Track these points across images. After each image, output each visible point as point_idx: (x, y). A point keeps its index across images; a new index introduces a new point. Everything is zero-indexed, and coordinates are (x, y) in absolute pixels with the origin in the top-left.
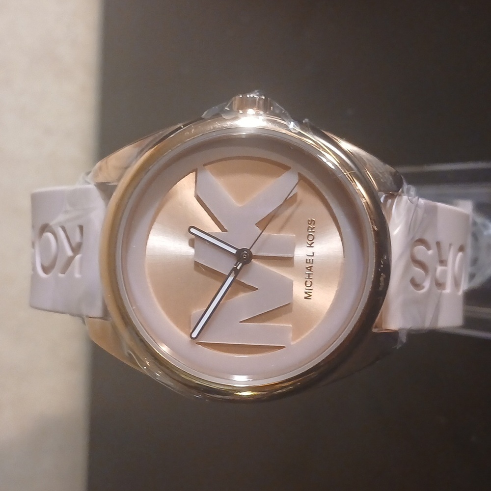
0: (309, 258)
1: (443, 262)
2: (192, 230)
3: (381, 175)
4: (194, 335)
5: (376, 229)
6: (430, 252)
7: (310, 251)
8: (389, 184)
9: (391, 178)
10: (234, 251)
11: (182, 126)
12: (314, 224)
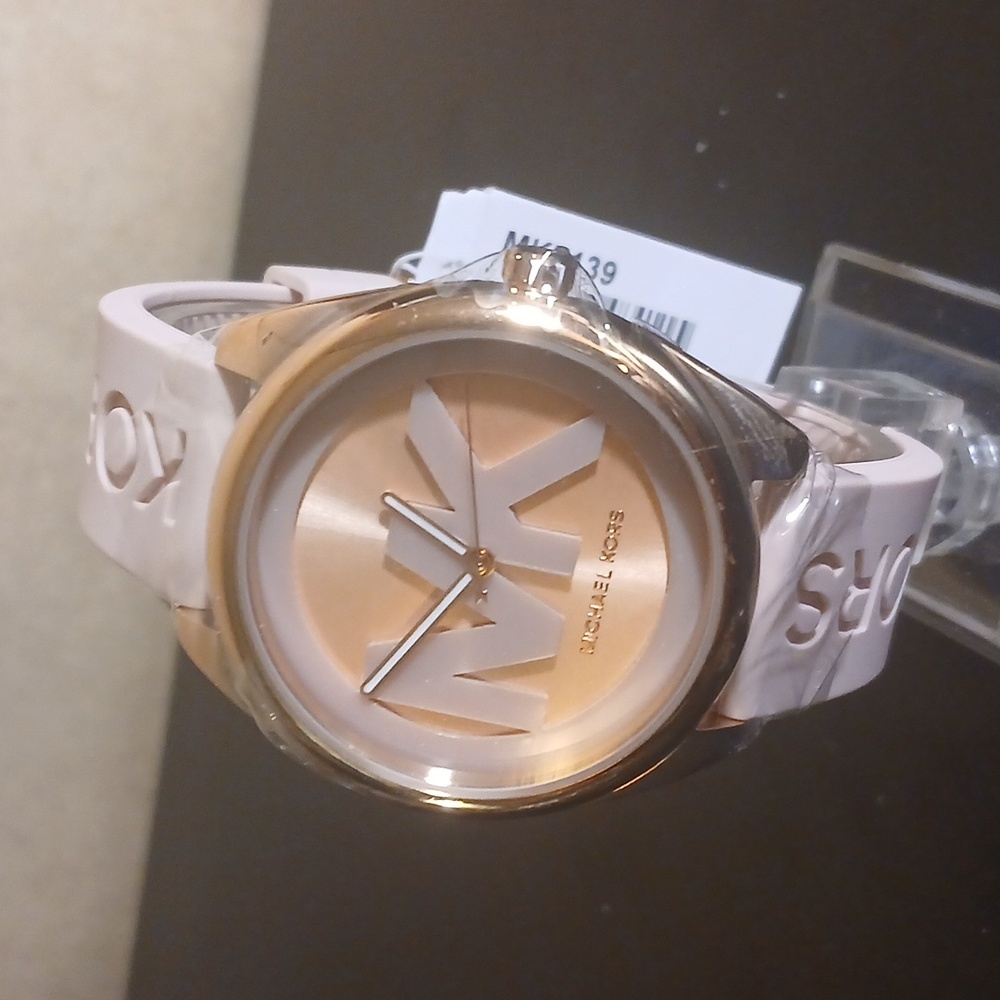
0: (600, 580)
1: (863, 583)
2: (389, 500)
3: (765, 448)
4: (369, 688)
5: (733, 562)
6: (838, 572)
7: (604, 568)
8: (777, 464)
9: (785, 452)
10: (462, 551)
11: (395, 304)
12: (621, 520)
